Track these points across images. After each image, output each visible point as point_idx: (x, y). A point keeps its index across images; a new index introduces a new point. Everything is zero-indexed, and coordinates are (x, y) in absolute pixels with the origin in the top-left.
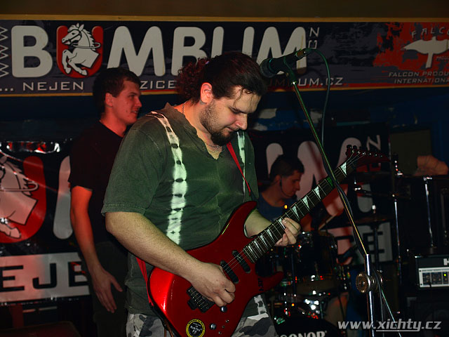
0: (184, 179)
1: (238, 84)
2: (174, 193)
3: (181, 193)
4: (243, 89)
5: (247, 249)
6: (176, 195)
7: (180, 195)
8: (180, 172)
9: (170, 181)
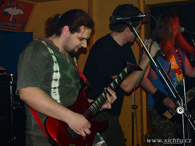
0: (59, 71)
1: (82, 25)
2: (53, 79)
3: (57, 78)
4: (85, 27)
5: (91, 108)
6: (54, 80)
7: (56, 80)
8: (56, 67)
9: (52, 72)
